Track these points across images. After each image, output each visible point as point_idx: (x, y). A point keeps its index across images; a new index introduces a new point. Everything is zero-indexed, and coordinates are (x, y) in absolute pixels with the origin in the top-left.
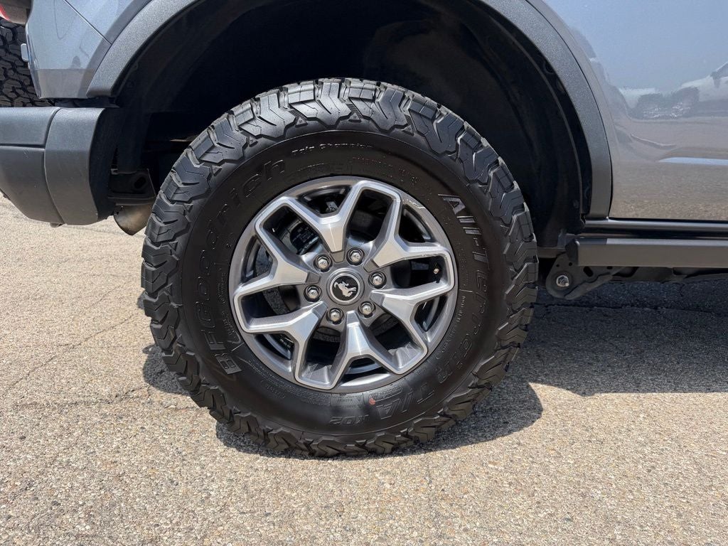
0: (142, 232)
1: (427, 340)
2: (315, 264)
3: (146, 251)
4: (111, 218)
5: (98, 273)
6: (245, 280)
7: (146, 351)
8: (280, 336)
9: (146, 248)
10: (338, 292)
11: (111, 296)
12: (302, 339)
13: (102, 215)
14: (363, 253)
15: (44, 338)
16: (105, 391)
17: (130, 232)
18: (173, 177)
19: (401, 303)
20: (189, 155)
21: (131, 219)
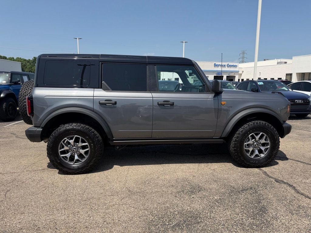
0: (47, 143)
1: (86, 157)
2: (70, 146)
3: (47, 146)
4: (43, 141)
5: (38, 150)
6: (60, 149)
7: (48, 163)
8: (66, 157)
9: (47, 145)
10: (73, 150)
11: (42, 155)
12: (68, 157)
13: (42, 141)
14: (77, 145)
15: (29, 162)
16: (41, 169)
17: (46, 142)
18: (51, 136)
19: (82, 151)
20: (53, 133)
21: (46, 140)
